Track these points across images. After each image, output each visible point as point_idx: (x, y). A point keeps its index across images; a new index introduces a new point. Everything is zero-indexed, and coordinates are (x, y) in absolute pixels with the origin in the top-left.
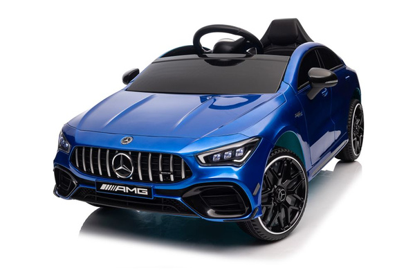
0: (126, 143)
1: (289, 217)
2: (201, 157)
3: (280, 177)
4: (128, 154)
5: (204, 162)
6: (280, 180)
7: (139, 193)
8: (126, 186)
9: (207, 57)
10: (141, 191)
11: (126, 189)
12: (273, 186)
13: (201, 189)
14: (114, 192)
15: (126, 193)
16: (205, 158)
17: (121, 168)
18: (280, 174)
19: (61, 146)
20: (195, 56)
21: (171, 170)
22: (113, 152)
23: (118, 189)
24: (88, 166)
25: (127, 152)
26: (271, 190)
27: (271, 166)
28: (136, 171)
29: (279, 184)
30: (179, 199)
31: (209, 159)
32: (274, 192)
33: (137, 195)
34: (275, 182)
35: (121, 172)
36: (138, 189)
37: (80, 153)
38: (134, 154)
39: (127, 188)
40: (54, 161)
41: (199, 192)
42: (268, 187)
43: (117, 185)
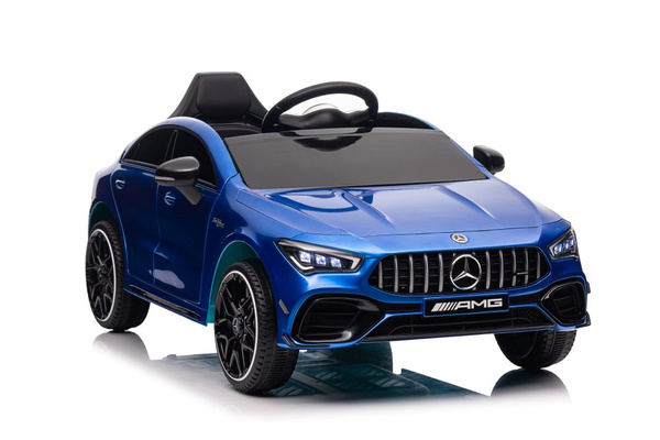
7: (490, 306)
10: (492, 303)
11: (471, 305)
14: (454, 312)
15: (471, 310)
21: (527, 268)
23: (458, 306)
25: (469, 252)
28: (484, 278)
33: (488, 309)
36: (489, 301)
39: (474, 302)
43: (458, 300)
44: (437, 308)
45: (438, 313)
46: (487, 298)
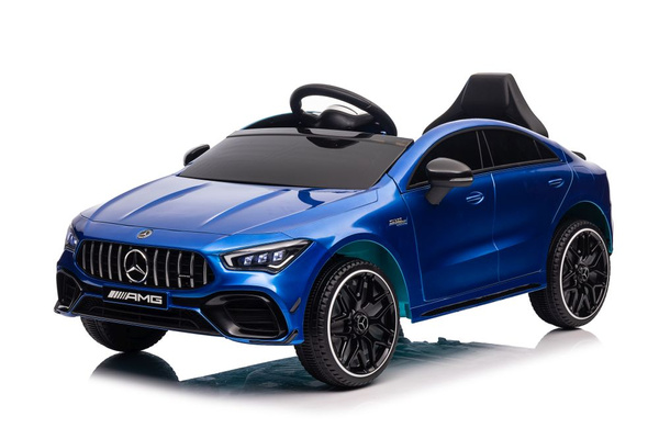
0: (144, 236)
1: (374, 356)
2: (228, 259)
3: (359, 299)
4: (143, 252)
5: (231, 264)
6: (359, 303)
7: (152, 302)
8: (137, 292)
9: (310, 133)
10: (154, 299)
11: (137, 297)
12: (349, 312)
13: (226, 299)
14: (124, 301)
15: (137, 303)
16: (232, 259)
17: (133, 268)
18: (358, 295)
19: (69, 245)
20: (294, 130)
21: (191, 272)
22: (126, 247)
23: (128, 297)
24: (96, 269)
25: (141, 248)
26: (348, 315)
27: (346, 283)
28: (151, 274)
29: (358, 308)
30: (199, 311)
31: (238, 262)
32: (352, 320)
33: (151, 304)
34: (353, 305)
35: (133, 274)
36: (152, 297)
37: (88, 249)
38: (150, 251)
39: (139, 295)
40: (58, 263)
41: (224, 302)
42: (343, 311)
43: (128, 291)
44: (112, 294)
45: (112, 299)
46: (151, 294)
